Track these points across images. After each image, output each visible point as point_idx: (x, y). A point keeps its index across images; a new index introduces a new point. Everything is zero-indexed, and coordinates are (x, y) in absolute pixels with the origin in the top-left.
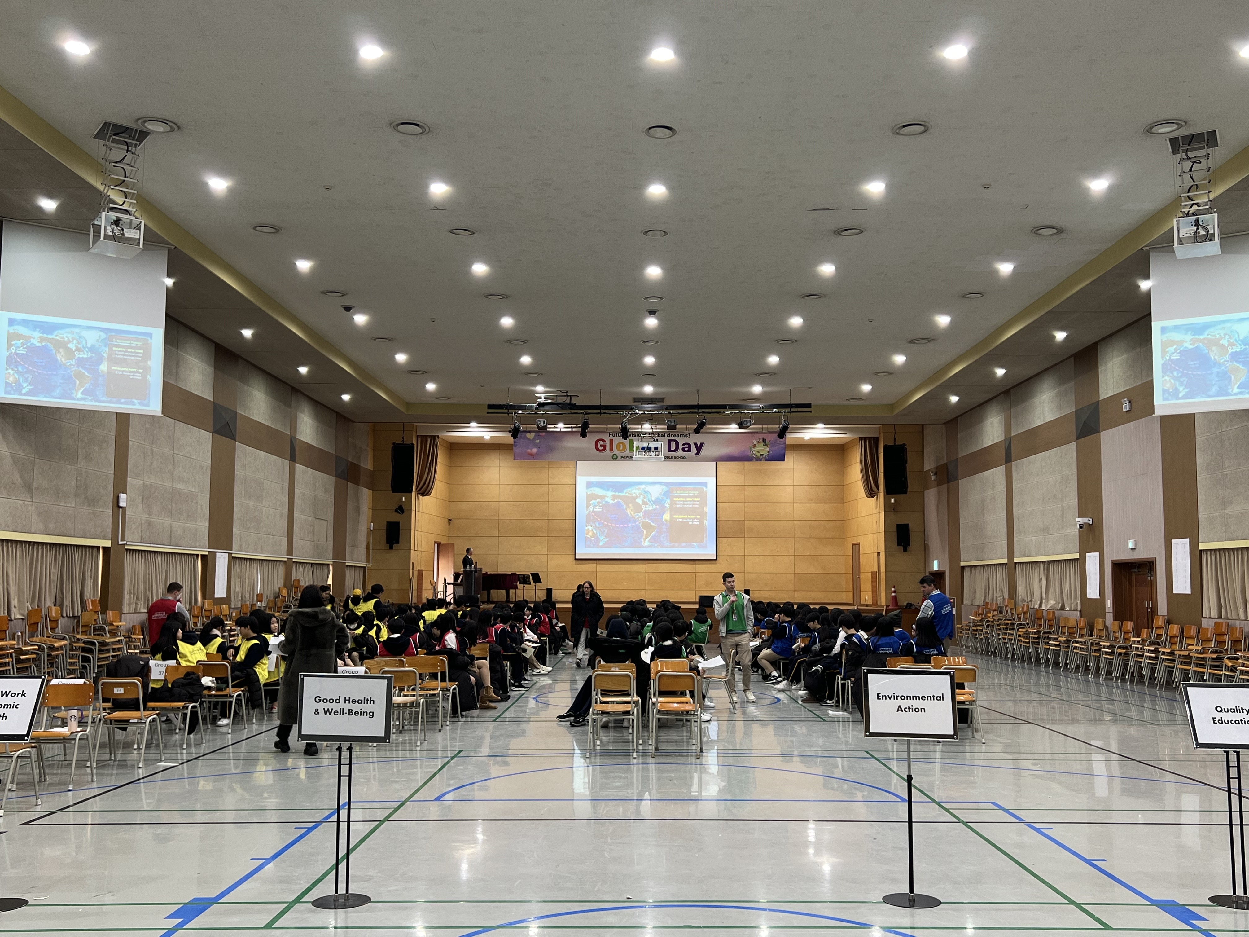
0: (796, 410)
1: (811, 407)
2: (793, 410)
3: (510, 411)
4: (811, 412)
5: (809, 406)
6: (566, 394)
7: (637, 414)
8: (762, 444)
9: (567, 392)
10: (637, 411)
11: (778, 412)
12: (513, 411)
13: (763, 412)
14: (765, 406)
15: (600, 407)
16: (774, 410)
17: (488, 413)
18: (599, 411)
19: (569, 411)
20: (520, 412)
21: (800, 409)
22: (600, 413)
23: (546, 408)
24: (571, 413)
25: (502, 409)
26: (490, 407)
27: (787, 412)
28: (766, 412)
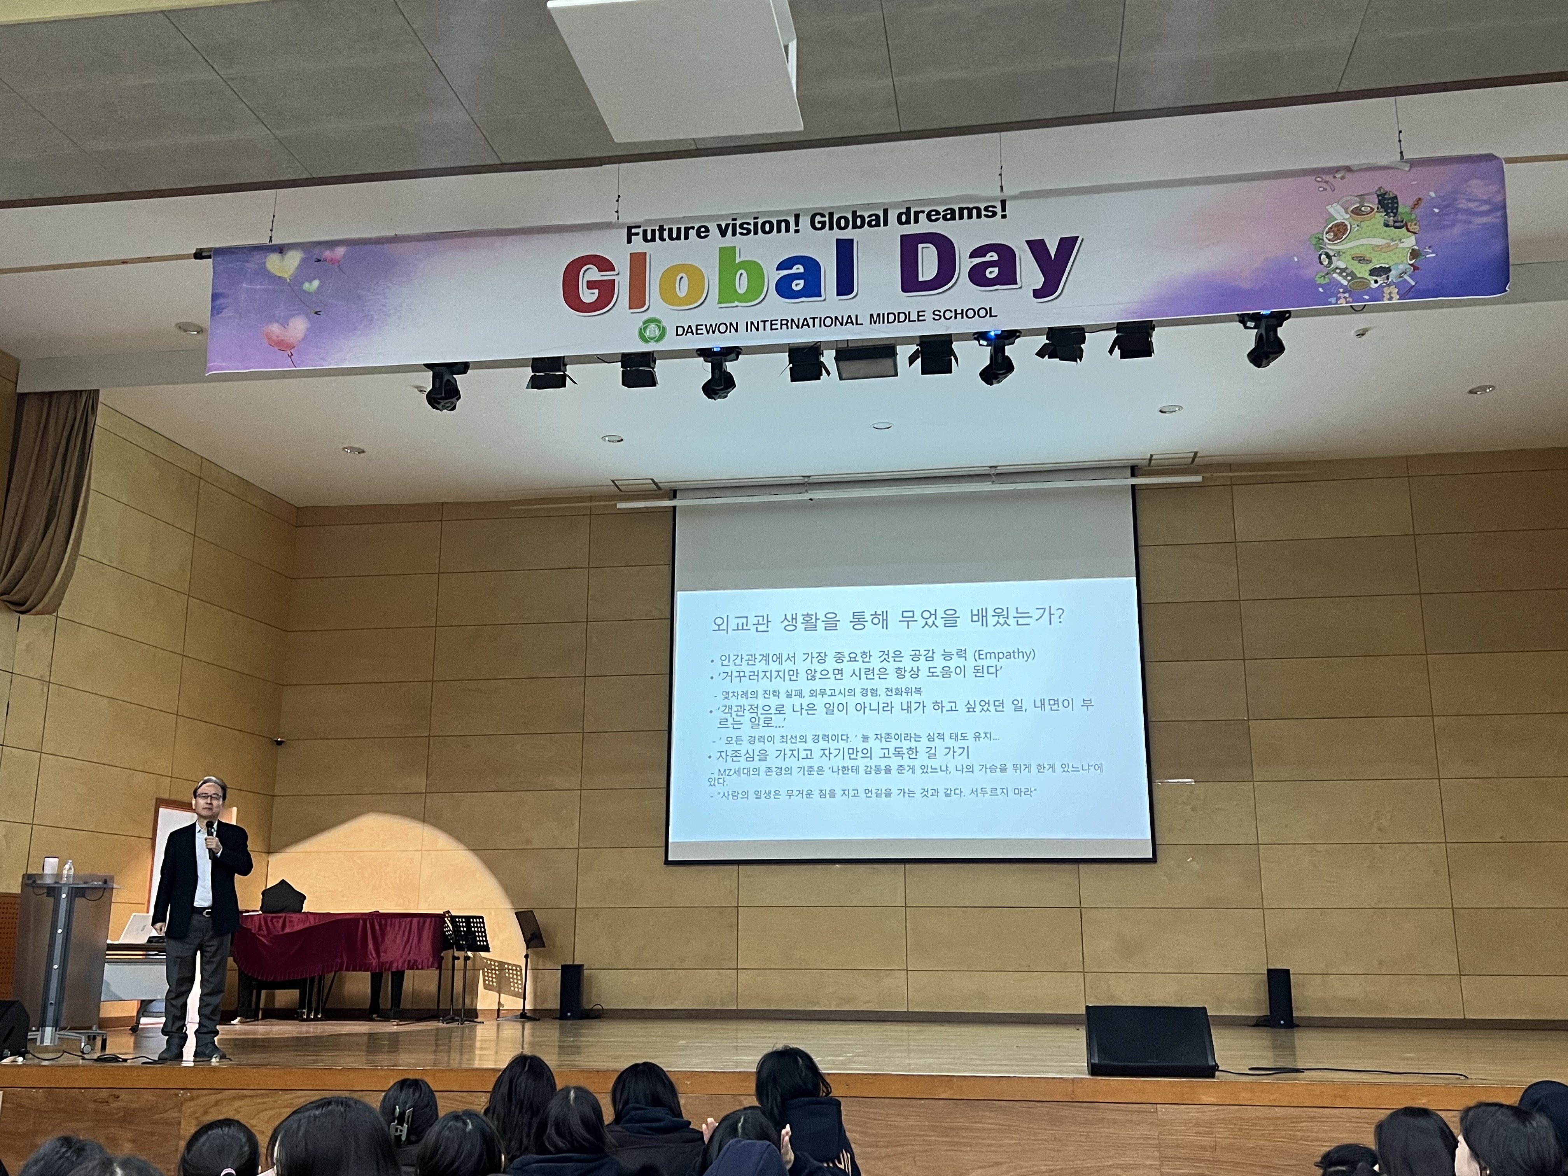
8: (1380, 217)
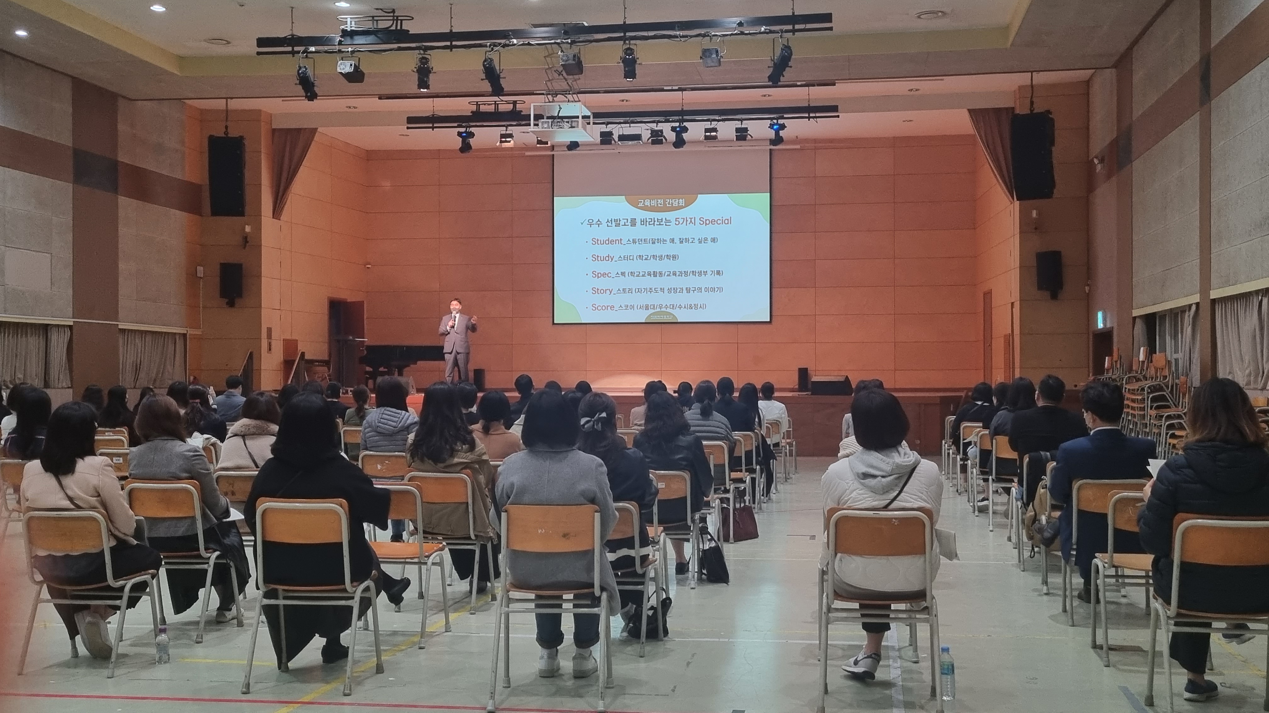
0: (802, 26)
1: (831, 21)
2: (798, 26)
3: (296, 49)
4: (831, 29)
5: (827, 18)
6: (392, 14)
7: (515, 45)
9: (393, 11)
10: (515, 41)
11: (771, 32)
12: (302, 49)
13: (742, 33)
14: (747, 22)
15: (451, 36)
17: (259, 53)
18: (448, 43)
19: (395, 46)
20: (312, 49)
21: (810, 26)
22: (451, 48)
23: (359, 40)
24: (400, 49)
25: (281, 45)
26: (262, 42)
27: (787, 31)
28: (748, 32)
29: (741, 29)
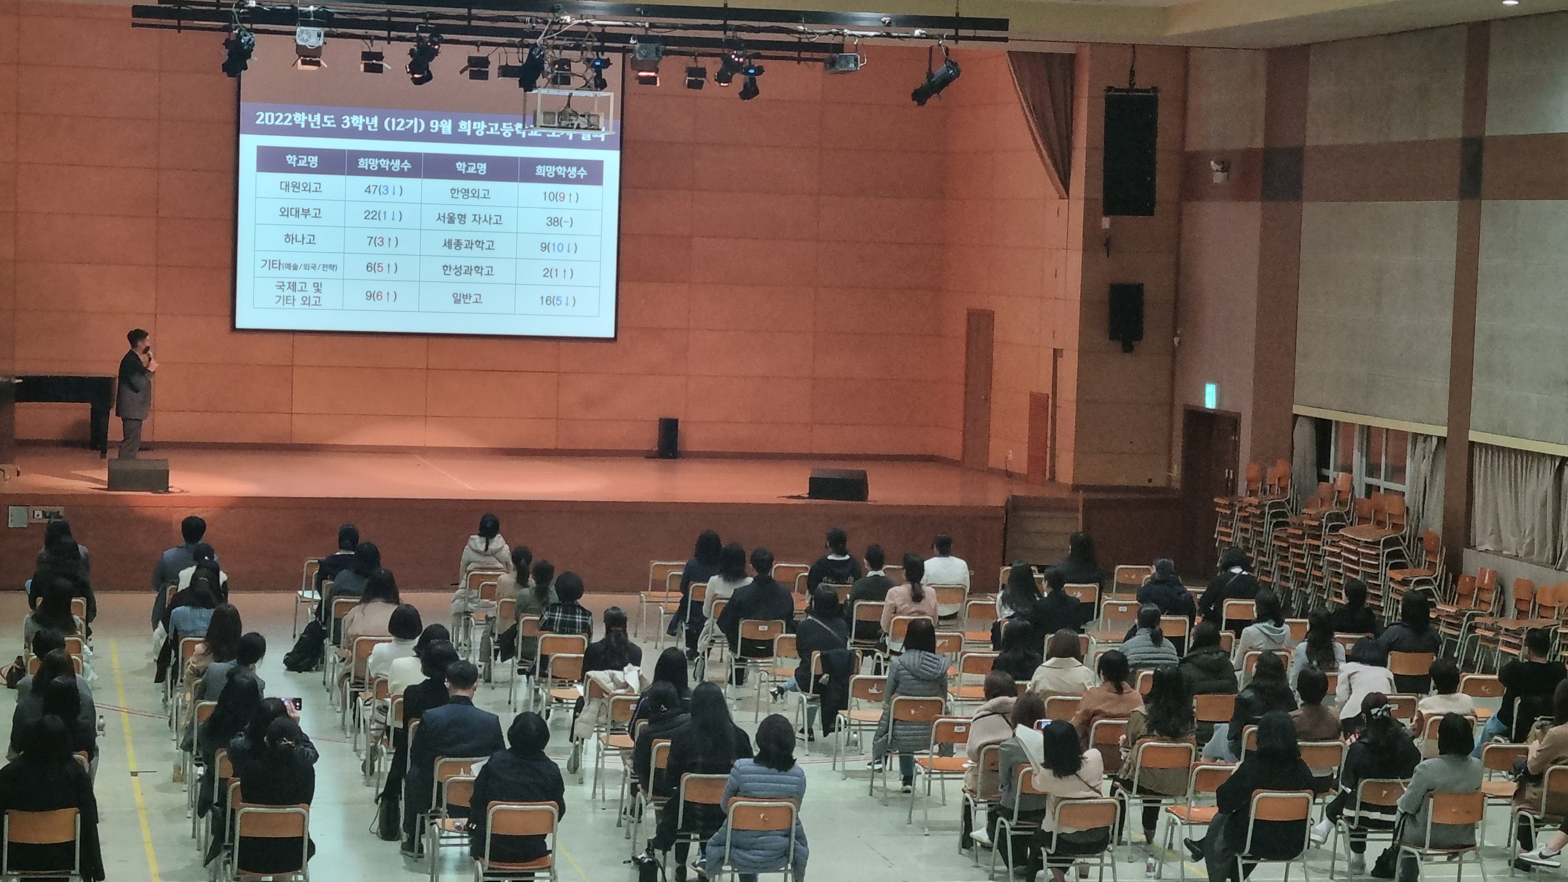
0: (968, 33)
1: (1006, 29)
2: (962, 32)
4: (1006, 39)
5: (1002, 24)
7: (568, 24)
10: (569, 19)
11: (928, 37)
13: (889, 35)
14: (897, 22)
16: (917, 32)
21: (981, 33)
27: (948, 38)
28: (897, 34)
29: (889, 30)
